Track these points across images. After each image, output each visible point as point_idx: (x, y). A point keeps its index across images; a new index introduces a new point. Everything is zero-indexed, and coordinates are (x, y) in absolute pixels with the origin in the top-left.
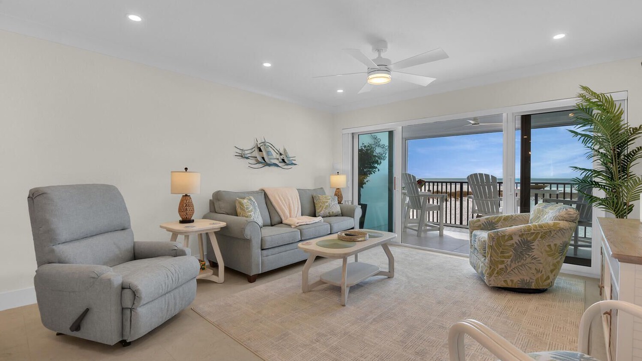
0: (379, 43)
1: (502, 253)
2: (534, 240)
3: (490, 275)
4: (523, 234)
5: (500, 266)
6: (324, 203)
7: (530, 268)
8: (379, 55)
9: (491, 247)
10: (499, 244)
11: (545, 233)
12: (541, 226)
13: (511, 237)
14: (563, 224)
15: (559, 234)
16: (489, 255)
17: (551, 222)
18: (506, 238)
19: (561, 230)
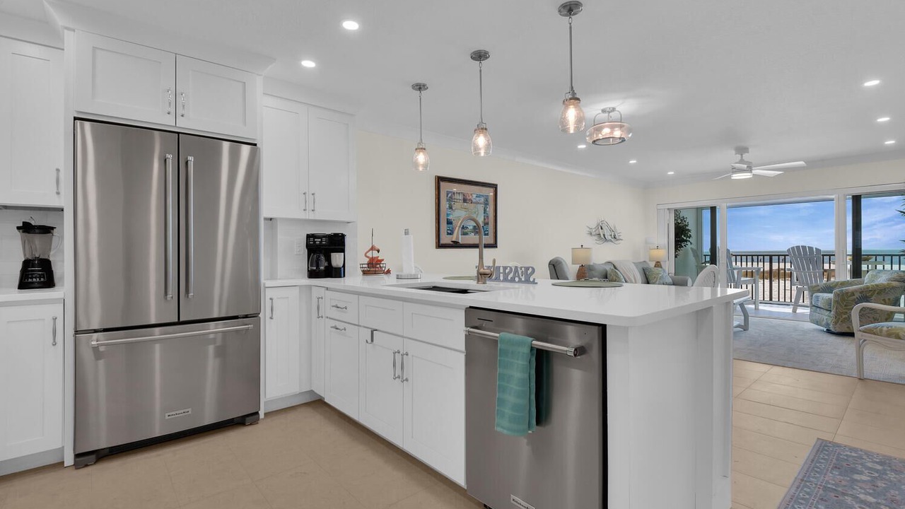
0: (742, 150)
1: (845, 306)
2: (872, 295)
3: (836, 323)
4: (863, 292)
5: (844, 316)
6: (658, 274)
7: (869, 317)
8: (742, 157)
9: (837, 302)
10: (843, 300)
11: (881, 290)
12: (877, 285)
13: (853, 294)
14: (895, 284)
15: (892, 291)
16: (835, 308)
17: (885, 283)
18: (849, 294)
19: (894, 288)
